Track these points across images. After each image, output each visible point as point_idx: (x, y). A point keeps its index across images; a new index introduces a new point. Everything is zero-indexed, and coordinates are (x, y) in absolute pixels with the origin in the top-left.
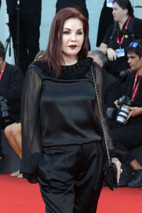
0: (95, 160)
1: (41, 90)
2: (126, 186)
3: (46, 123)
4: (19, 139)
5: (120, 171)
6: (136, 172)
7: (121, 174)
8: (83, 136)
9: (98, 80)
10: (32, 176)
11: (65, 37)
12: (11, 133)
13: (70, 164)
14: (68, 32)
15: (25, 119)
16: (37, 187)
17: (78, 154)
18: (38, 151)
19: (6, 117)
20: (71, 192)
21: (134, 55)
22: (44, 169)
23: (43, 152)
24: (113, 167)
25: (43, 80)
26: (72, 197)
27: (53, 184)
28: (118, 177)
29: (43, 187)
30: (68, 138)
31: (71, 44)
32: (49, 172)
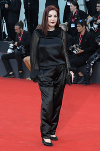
0: (63, 72)
1: (39, 42)
2: (76, 83)
3: (41, 57)
4: (30, 63)
5: (73, 77)
6: (81, 77)
7: (74, 78)
8: (57, 62)
9: (64, 37)
10: (35, 79)
11: (49, 19)
12: (26, 61)
13: (52, 74)
14: (51, 16)
15: (32, 54)
16: (37, 84)
17: (55, 70)
18: (38, 68)
19: (24, 54)
20: (52, 86)
21: (80, 25)
22: (40, 76)
23: (40, 69)
24: (70, 75)
25: (40, 37)
26: (52, 89)
27: (44, 83)
28: (73, 80)
29: (40, 84)
30: (50, 63)
31: (52, 21)
32: (42, 78)
